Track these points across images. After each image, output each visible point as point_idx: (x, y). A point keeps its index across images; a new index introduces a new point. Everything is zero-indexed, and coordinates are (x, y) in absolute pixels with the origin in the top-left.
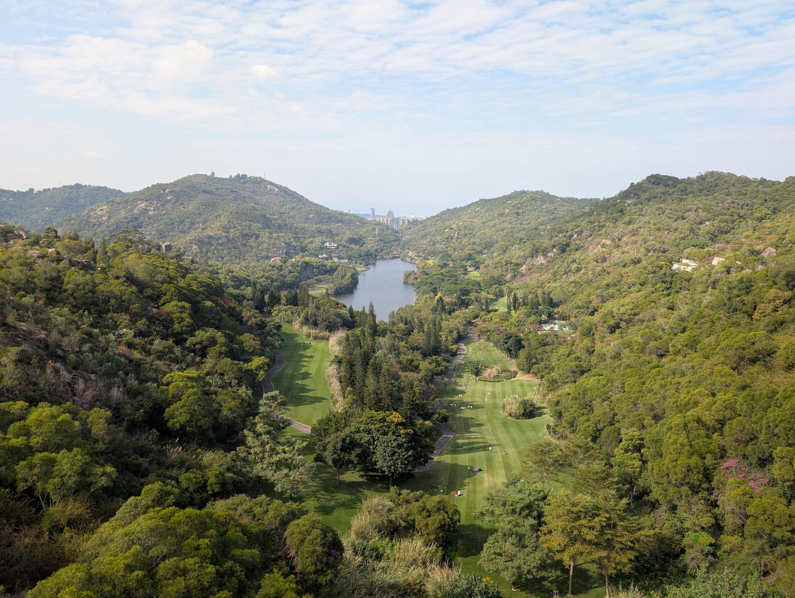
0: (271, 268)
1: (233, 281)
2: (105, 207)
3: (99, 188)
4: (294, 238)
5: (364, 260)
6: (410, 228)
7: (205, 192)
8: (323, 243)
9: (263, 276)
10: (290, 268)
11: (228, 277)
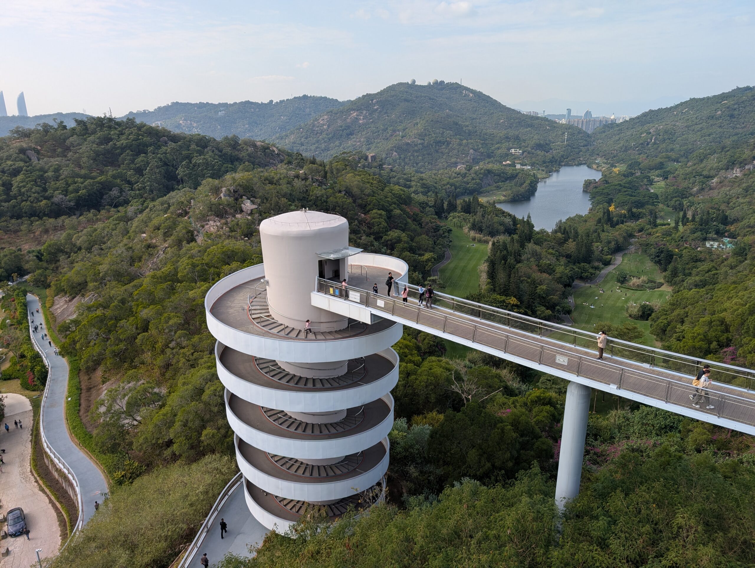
0: (456, 175)
1: (422, 187)
2: (326, 117)
3: (321, 98)
4: (482, 144)
5: (547, 166)
6: (604, 132)
7: (406, 100)
8: (509, 149)
9: (448, 183)
10: (473, 175)
11: (419, 184)
